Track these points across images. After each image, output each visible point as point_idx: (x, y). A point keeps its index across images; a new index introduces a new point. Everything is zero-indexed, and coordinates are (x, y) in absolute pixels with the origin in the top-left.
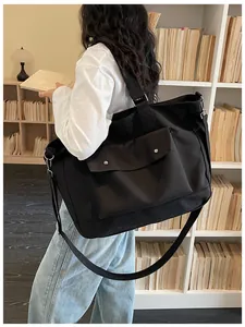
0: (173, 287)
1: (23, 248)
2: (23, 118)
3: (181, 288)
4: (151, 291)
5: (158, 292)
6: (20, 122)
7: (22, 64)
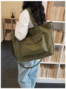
0: (53, 77)
1: (13, 64)
2: (13, 28)
3: (56, 78)
4: (47, 78)
5: (49, 78)
6: (12, 29)
7: (13, 13)
